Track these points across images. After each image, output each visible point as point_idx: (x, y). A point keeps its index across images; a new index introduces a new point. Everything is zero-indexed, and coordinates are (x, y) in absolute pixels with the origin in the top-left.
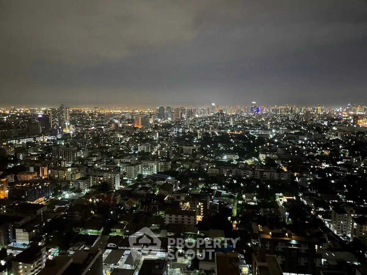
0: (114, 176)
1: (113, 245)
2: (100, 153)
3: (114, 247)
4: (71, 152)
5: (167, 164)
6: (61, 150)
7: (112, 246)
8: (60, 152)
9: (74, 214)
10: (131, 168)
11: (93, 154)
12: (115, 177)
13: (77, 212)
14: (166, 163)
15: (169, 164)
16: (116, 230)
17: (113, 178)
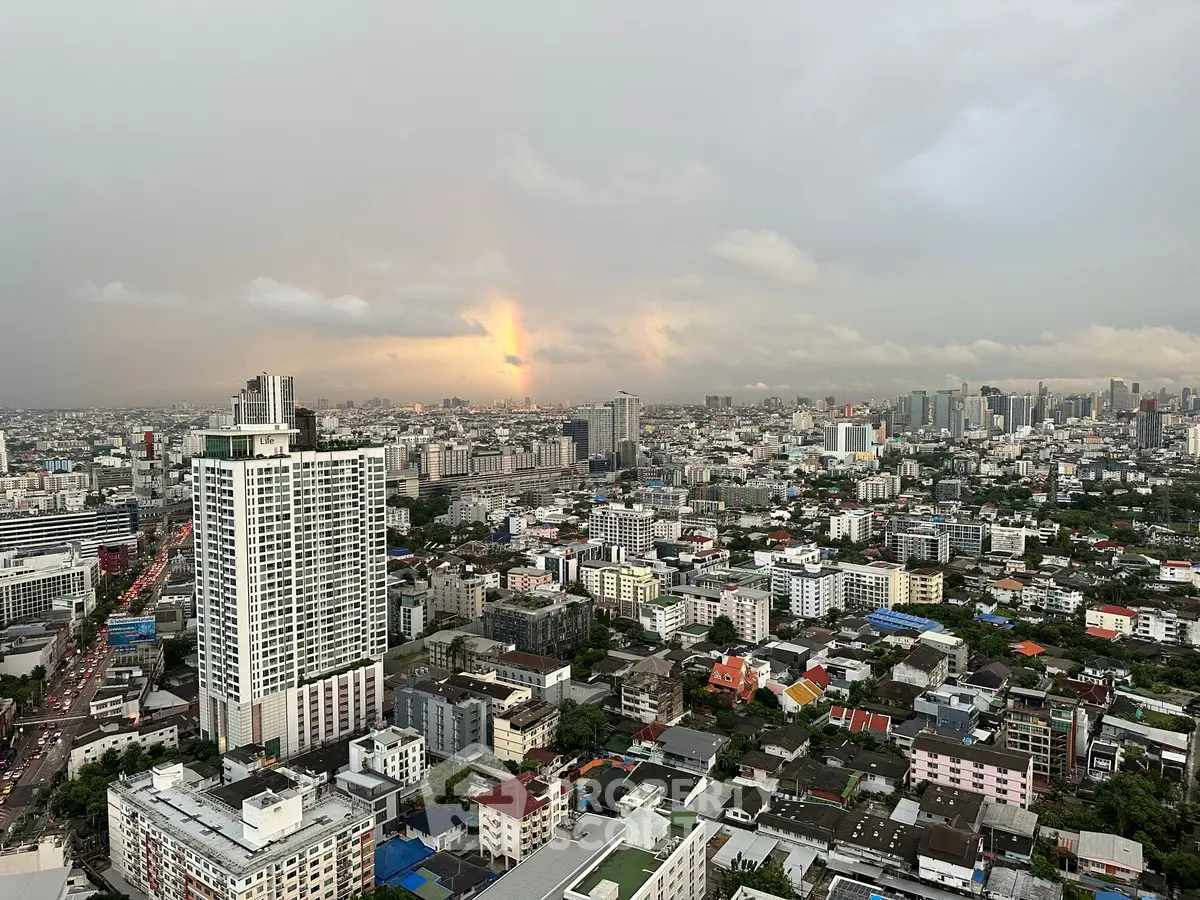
0: (752, 604)
1: (743, 816)
2: (716, 532)
3: (745, 820)
4: (638, 523)
5: (928, 583)
6: (613, 516)
7: (739, 818)
8: (609, 520)
9: (637, 702)
10: (805, 584)
11: (696, 533)
12: (754, 607)
13: (645, 697)
14: (926, 580)
15: (934, 583)
16: (752, 771)
17: (749, 607)
